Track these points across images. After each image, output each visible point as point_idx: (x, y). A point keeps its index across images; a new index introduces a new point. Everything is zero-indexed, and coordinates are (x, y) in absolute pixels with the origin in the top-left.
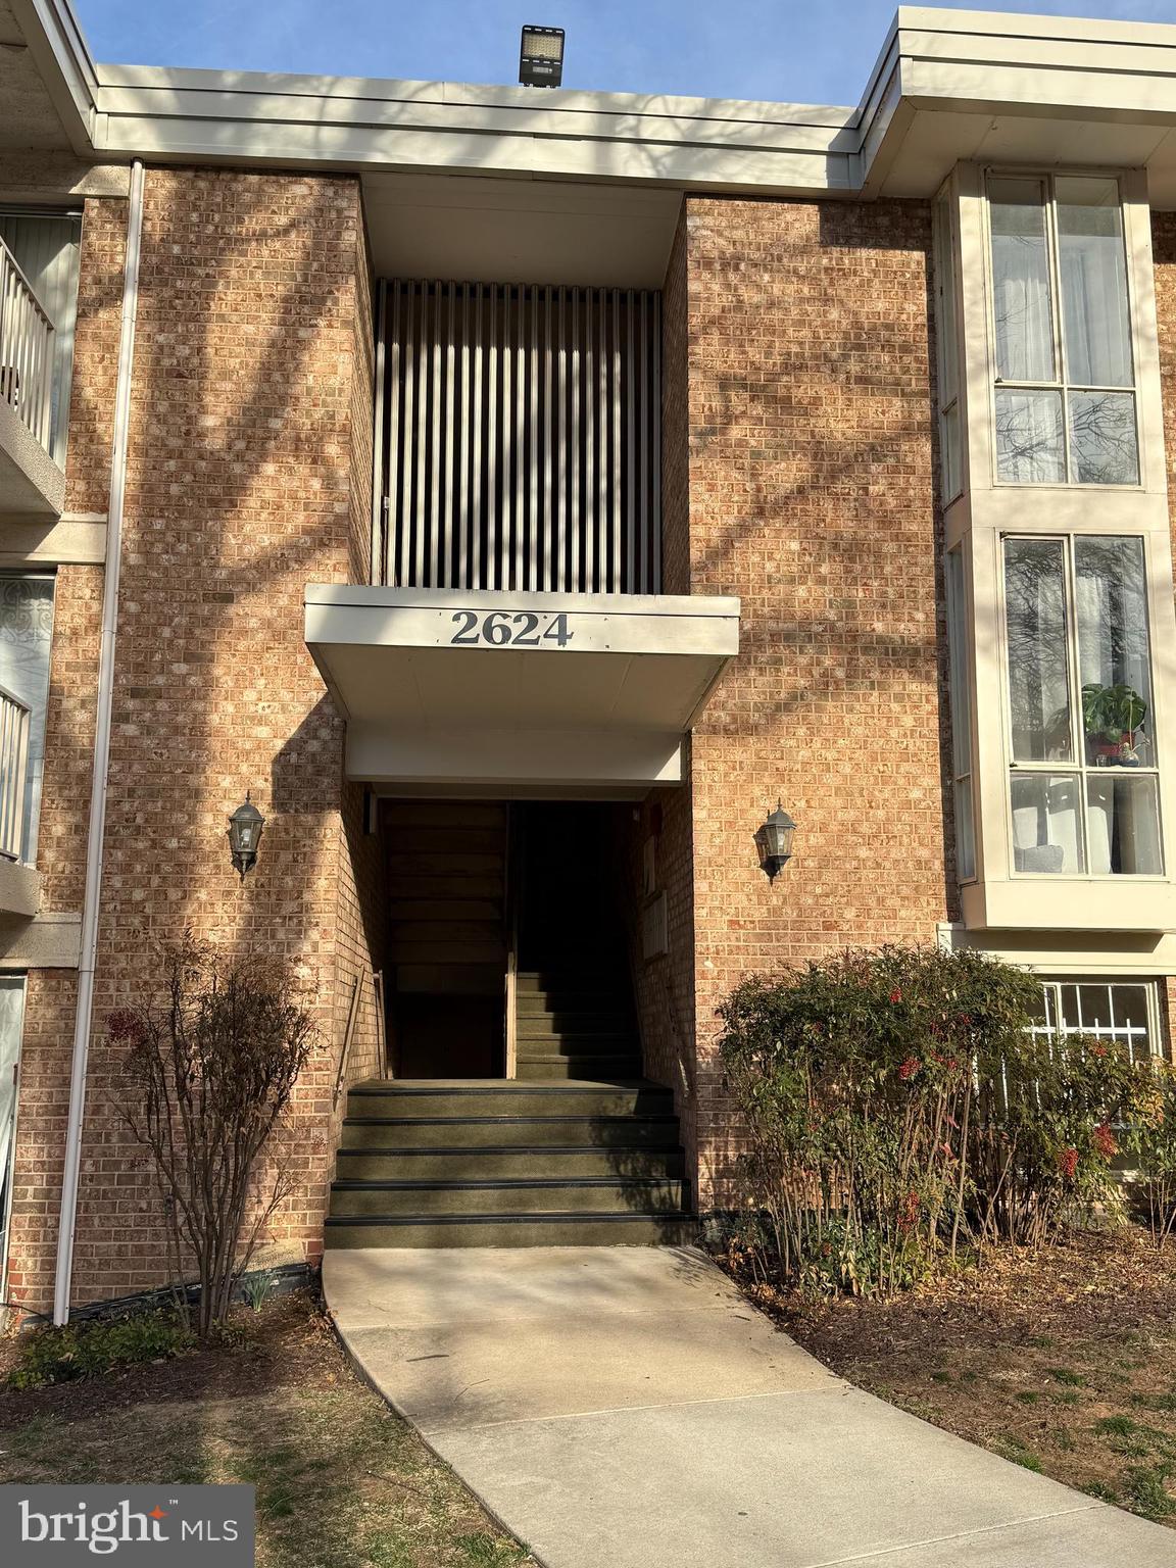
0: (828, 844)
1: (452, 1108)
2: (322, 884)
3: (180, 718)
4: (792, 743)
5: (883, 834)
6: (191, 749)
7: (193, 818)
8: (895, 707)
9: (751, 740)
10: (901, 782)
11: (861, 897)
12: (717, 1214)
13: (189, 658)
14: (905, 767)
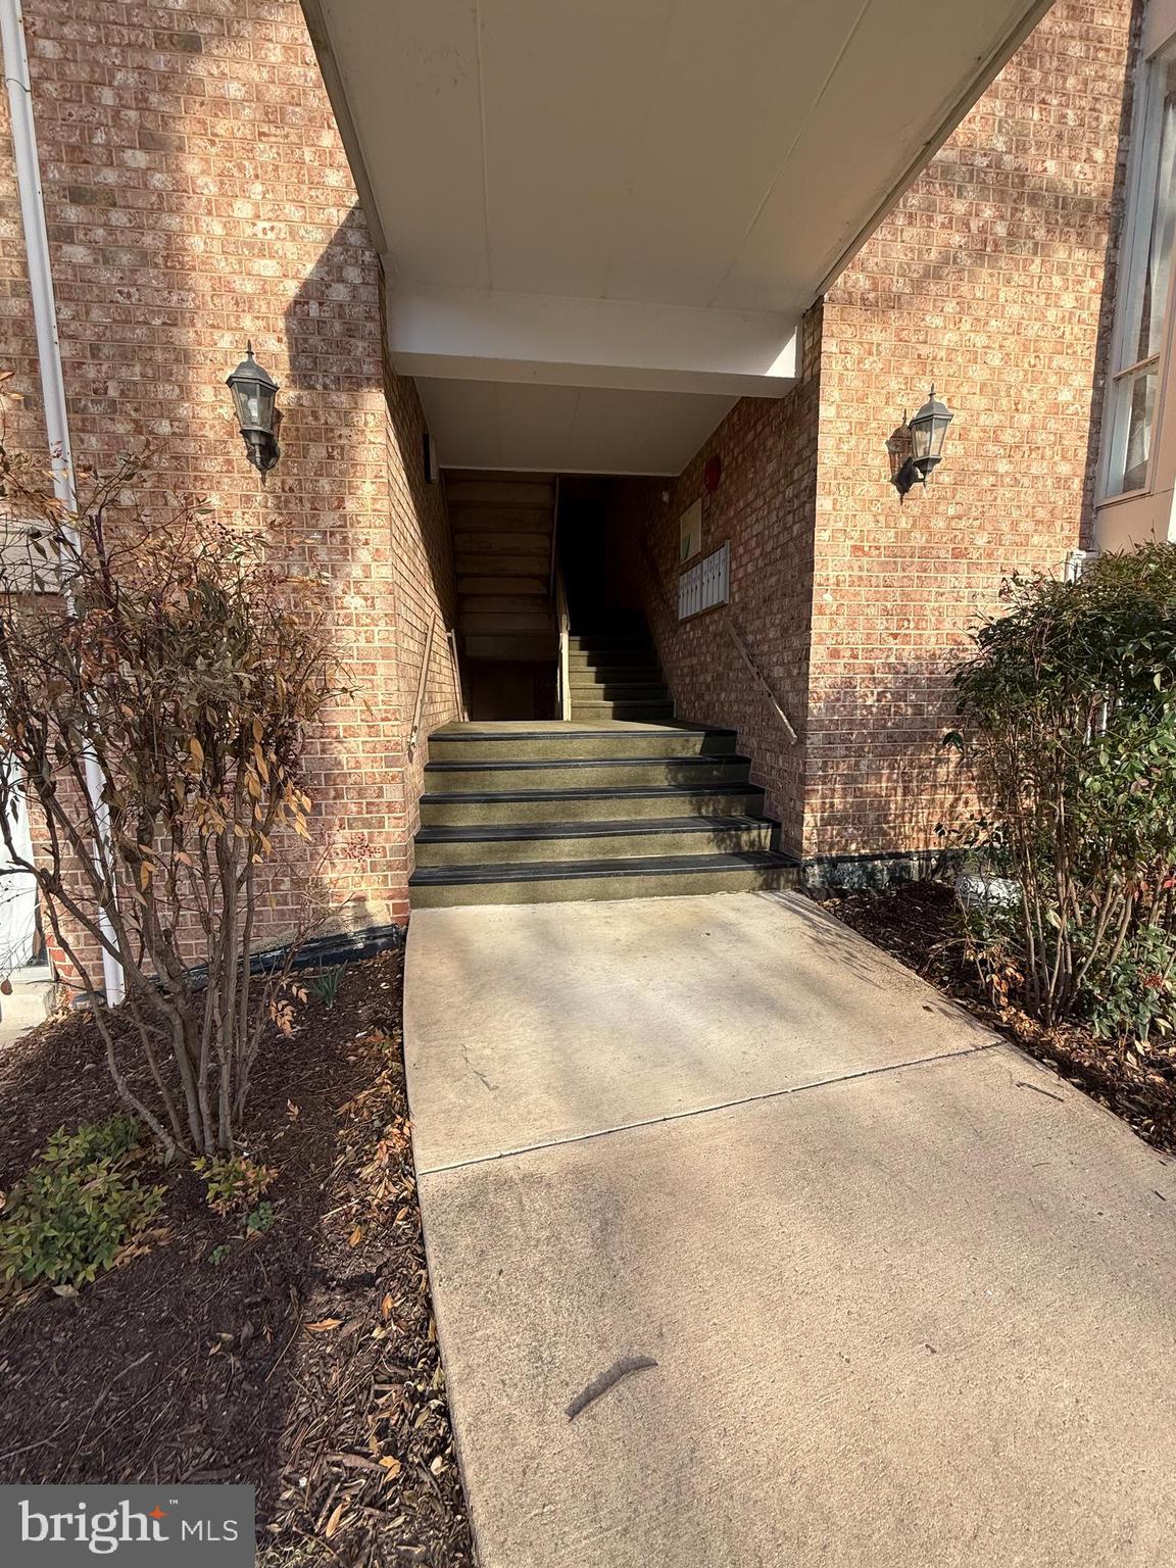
0: (967, 455)
1: (528, 752)
2: (368, 489)
3: (148, 240)
4: (938, 321)
5: (1026, 446)
6: (170, 288)
7: (185, 392)
8: (1057, 281)
9: (893, 314)
10: (1053, 380)
11: (994, 520)
12: (819, 860)
13: (150, 142)
14: (1058, 361)
